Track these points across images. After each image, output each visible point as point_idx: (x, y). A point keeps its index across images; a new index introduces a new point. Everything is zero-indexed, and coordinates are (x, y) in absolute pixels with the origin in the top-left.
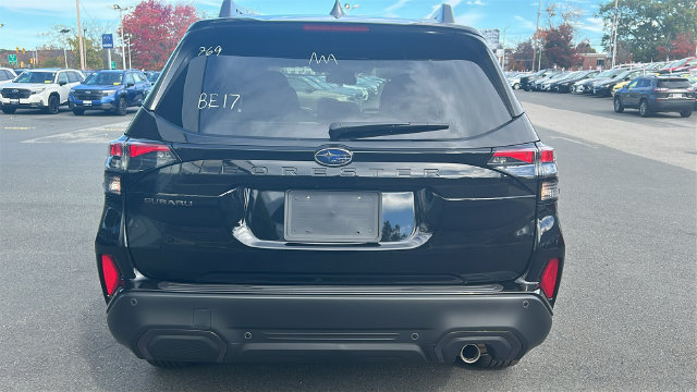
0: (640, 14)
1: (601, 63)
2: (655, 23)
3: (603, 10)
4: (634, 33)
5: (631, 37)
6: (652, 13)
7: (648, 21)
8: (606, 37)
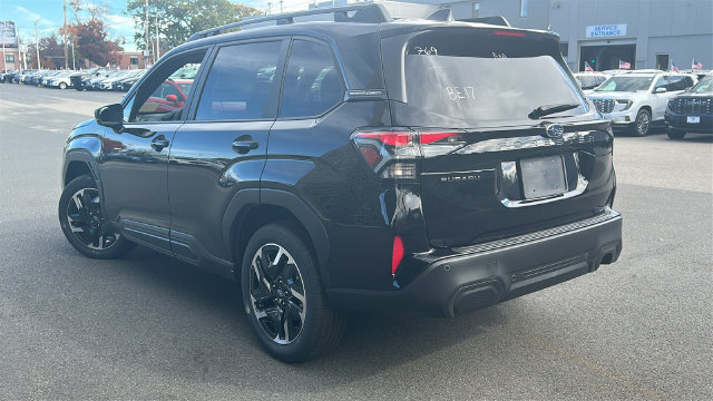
0: (168, 13)
1: (134, 61)
2: (183, 24)
3: (132, 7)
4: (165, 32)
5: (163, 36)
6: (179, 14)
7: (176, 21)
8: (138, 36)
